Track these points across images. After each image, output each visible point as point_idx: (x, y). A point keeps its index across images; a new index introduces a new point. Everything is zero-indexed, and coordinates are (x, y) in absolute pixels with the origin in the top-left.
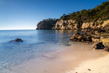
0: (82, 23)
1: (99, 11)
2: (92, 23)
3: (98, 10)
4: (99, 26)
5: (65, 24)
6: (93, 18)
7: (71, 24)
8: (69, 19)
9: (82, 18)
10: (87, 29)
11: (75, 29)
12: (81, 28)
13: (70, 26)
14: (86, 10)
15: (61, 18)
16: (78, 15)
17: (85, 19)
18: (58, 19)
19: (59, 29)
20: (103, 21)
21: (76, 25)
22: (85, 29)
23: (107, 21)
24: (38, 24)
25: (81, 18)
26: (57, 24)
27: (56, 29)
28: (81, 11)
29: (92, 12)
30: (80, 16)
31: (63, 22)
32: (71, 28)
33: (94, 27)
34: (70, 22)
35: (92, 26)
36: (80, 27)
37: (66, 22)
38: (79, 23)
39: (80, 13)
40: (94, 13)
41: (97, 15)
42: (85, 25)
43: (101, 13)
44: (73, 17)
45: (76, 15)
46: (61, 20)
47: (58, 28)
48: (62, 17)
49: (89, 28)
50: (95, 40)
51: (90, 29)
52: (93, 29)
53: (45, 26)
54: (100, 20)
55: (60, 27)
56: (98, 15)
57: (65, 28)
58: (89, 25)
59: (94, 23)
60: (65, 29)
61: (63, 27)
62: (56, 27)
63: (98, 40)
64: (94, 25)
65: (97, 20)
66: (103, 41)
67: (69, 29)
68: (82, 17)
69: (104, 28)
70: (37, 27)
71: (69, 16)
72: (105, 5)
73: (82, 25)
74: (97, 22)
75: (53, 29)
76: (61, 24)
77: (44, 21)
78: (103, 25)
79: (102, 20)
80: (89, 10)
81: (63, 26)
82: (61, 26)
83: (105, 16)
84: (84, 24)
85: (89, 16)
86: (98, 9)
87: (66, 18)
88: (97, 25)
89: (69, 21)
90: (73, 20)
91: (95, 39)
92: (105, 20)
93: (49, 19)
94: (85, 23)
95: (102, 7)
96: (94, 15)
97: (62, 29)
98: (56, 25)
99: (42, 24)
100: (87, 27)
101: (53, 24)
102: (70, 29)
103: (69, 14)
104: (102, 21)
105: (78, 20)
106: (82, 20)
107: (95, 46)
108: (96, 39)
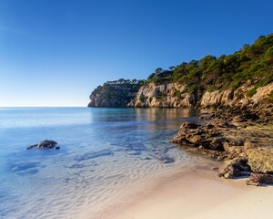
0: (203, 90)
1: (248, 59)
2: (227, 93)
3: (246, 59)
4: (243, 101)
5: (159, 95)
6: (232, 80)
7: (175, 95)
8: (169, 81)
9: (205, 79)
10: (215, 106)
11: (185, 107)
12: (200, 105)
13: (173, 99)
14: (215, 58)
15: (151, 77)
16: (192, 72)
17: (211, 83)
18: (142, 81)
19: (146, 107)
20: (256, 89)
21: (188, 96)
22: (208, 107)
23: (265, 89)
24: (94, 93)
25: (200, 79)
26: (140, 93)
27: (139, 106)
28: (201, 61)
29: (229, 64)
30: (198, 75)
31: (154, 87)
32: (175, 105)
33: (230, 104)
34: (173, 88)
35: (226, 99)
36: (196, 100)
37: (162, 87)
38: (195, 92)
39: (200, 64)
40: (233, 67)
41: (241, 71)
42: (209, 98)
43: (252, 67)
44: (181, 76)
45: (188, 71)
46: (151, 84)
47: (142, 104)
48: (154, 74)
49: (218, 105)
50: (231, 149)
51: (221, 108)
52: (229, 106)
53: (110, 97)
54: (249, 86)
55: (148, 100)
56: (244, 73)
57: (161, 104)
58: (219, 96)
59: (233, 92)
60: (160, 107)
61: (154, 102)
62: (139, 101)
63: (238, 150)
64: (231, 97)
65: (240, 84)
66: (250, 156)
67: (170, 107)
68: (203, 77)
69: (257, 105)
70: (90, 101)
71: (171, 73)
72: (264, 44)
73: (201, 96)
74: (241, 90)
75: (130, 107)
76: (149, 95)
77: (107, 85)
78: (255, 99)
79: (252, 84)
80: (223, 57)
81: (154, 99)
82: (151, 100)
83: (262, 76)
84: (207, 93)
85: (221, 74)
86: (247, 55)
87: (162, 77)
88: (241, 97)
89: (170, 86)
90: (181, 82)
91: (231, 145)
92: (262, 84)
93: (121, 80)
94: (211, 92)
95: (257, 51)
96: (235, 72)
97: (153, 107)
98: (138, 97)
99: (102, 92)
100: (213, 101)
101: (130, 94)
102: (173, 107)
103: (171, 68)
104: (253, 87)
105: (192, 84)
106: (202, 83)
107: (230, 168)
108: (233, 147)
